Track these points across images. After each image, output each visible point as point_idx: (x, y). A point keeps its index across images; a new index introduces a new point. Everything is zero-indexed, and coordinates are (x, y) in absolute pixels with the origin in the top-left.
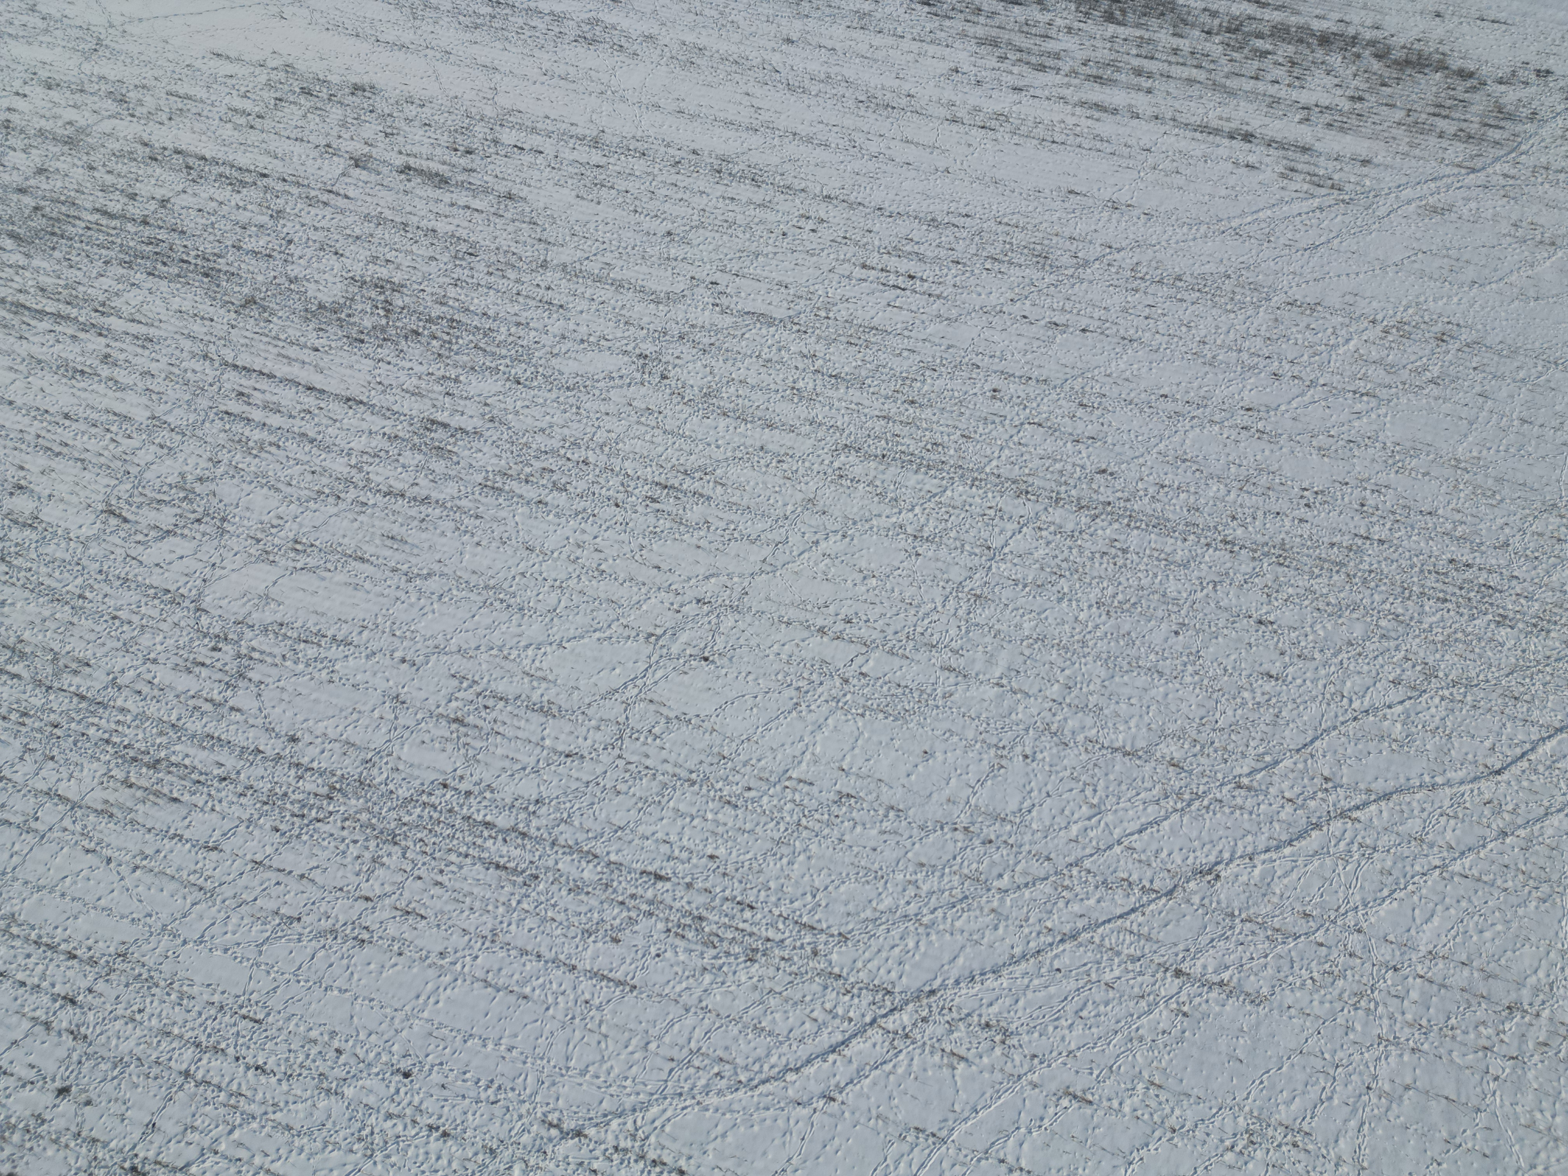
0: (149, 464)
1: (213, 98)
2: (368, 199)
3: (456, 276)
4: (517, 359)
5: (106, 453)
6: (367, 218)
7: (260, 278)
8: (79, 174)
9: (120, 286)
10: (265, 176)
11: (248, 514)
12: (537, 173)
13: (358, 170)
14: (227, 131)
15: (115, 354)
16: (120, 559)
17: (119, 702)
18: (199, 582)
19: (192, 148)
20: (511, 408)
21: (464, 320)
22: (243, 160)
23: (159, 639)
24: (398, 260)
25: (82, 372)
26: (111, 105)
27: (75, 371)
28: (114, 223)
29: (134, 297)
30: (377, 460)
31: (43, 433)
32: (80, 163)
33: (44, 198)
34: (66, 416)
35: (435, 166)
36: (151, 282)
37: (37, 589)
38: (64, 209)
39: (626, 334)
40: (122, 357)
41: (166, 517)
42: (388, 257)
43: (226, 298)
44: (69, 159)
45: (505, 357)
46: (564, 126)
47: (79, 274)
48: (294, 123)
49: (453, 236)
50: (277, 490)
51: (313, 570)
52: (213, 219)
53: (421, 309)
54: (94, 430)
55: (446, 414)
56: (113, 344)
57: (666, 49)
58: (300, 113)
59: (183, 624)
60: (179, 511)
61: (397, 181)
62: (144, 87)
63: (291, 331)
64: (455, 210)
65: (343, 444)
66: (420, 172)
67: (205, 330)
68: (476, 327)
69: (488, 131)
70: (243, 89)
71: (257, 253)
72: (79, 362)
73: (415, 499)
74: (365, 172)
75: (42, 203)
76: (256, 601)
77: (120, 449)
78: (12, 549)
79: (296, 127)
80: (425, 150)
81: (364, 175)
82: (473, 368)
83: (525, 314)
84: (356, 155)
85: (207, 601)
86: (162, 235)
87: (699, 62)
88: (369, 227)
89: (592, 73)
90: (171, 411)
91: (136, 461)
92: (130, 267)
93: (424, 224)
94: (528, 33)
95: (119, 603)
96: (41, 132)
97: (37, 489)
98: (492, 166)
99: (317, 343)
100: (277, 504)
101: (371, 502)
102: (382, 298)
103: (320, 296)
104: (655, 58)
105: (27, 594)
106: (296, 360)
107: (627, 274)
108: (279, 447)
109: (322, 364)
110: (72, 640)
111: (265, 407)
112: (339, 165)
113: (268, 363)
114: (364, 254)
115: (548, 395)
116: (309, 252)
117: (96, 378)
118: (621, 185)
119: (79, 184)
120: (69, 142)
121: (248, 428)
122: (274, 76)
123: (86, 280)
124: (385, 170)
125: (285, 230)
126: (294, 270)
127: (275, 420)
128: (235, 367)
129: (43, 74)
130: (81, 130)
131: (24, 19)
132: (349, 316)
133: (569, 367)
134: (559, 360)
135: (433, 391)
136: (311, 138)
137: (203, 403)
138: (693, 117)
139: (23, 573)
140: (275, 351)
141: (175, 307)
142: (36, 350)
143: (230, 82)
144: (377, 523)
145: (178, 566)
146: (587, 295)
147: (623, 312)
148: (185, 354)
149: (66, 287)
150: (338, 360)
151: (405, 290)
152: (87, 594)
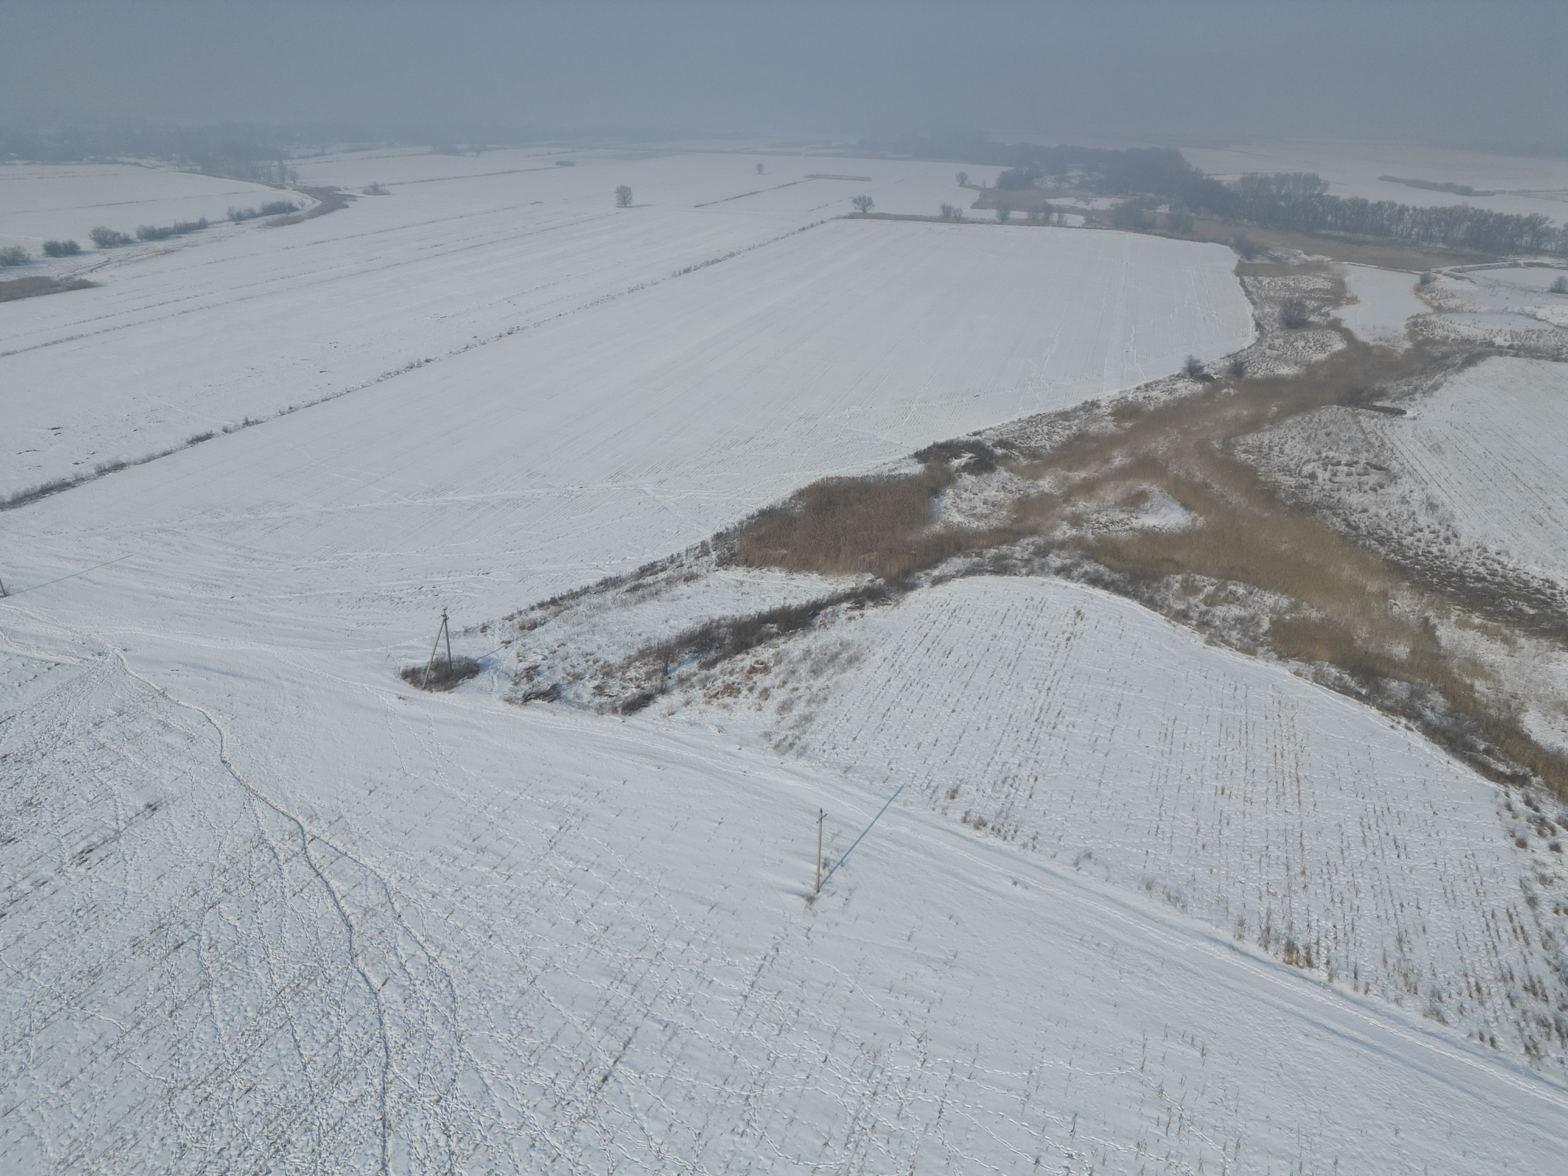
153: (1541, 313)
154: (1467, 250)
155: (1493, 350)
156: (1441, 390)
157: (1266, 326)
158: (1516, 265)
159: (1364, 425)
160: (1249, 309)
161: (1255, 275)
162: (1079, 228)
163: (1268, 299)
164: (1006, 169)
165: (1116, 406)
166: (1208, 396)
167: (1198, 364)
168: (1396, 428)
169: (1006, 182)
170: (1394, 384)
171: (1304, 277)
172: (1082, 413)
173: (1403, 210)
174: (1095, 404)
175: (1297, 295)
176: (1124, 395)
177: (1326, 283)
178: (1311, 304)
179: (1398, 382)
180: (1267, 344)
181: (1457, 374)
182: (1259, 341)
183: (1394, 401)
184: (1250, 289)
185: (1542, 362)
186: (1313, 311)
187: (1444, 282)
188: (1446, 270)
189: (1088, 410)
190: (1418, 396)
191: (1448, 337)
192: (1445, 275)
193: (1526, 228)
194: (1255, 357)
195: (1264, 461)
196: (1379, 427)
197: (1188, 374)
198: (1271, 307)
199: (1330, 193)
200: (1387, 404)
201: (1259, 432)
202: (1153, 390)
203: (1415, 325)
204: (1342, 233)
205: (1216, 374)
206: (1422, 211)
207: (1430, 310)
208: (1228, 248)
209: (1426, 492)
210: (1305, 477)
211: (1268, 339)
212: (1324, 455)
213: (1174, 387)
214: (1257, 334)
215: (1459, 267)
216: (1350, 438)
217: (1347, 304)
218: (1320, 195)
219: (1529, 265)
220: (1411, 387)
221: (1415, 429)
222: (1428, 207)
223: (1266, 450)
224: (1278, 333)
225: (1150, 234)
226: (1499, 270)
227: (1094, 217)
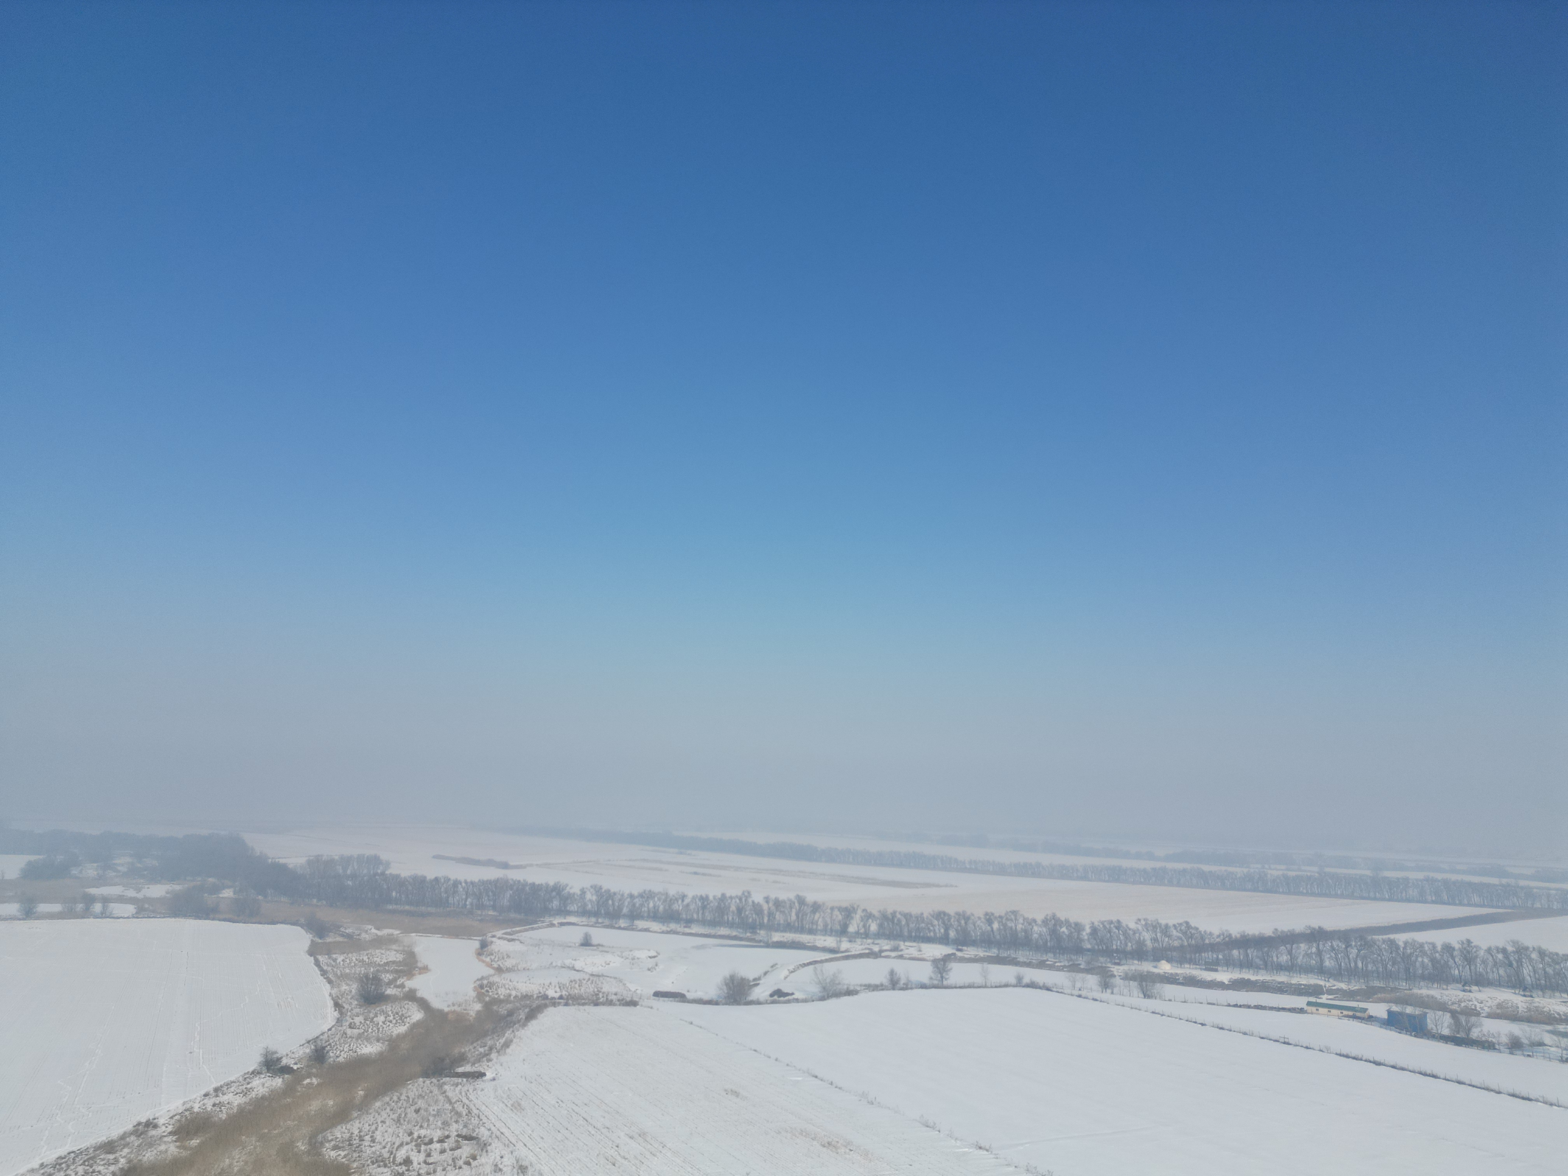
153: (578, 965)
154: (513, 915)
155: (547, 1002)
156: (513, 1047)
157: (344, 1005)
158: (552, 925)
159: (450, 1094)
160: (326, 988)
161: (329, 953)
162: (128, 918)
163: (344, 977)
164: (32, 858)
165: (179, 1121)
166: (289, 1090)
167: (275, 1056)
168: (479, 1092)
169: (31, 873)
170: (471, 1047)
171: (377, 951)
172: (133, 1138)
173: (456, 883)
174: (150, 1124)
175: (372, 970)
176: (188, 1106)
177: (398, 955)
178: (387, 977)
179: (475, 1045)
180: (347, 1024)
181: (523, 1029)
182: (339, 1021)
183: (473, 1064)
184: (325, 968)
185: (586, 1007)
186: (390, 983)
187: (499, 945)
188: (499, 933)
189: (141, 1134)
190: (494, 1055)
191: (510, 995)
192: (499, 938)
193: (554, 894)
194: (336, 1039)
195: (355, 1155)
196: (463, 1094)
197: (264, 1068)
198: (348, 985)
199: (393, 871)
200: (467, 1068)
201: (348, 1122)
202: (223, 1094)
203: (481, 987)
204: (407, 907)
205: (296, 1064)
206: (472, 883)
207: (492, 972)
208: (299, 928)
209: (515, 1154)
210: (400, 1164)
211: (348, 1018)
212: (415, 1135)
213: (249, 1086)
214: (336, 1014)
215: (509, 930)
216: (438, 1111)
217: (420, 974)
218: (383, 874)
219: (562, 924)
220: (486, 1048)
221: (496, 1090)
222: (477, 881)
223: (356, 1142)
224: (358, 1010)
225: (213, 919)
226: (540, 930)
227: (146, 906)
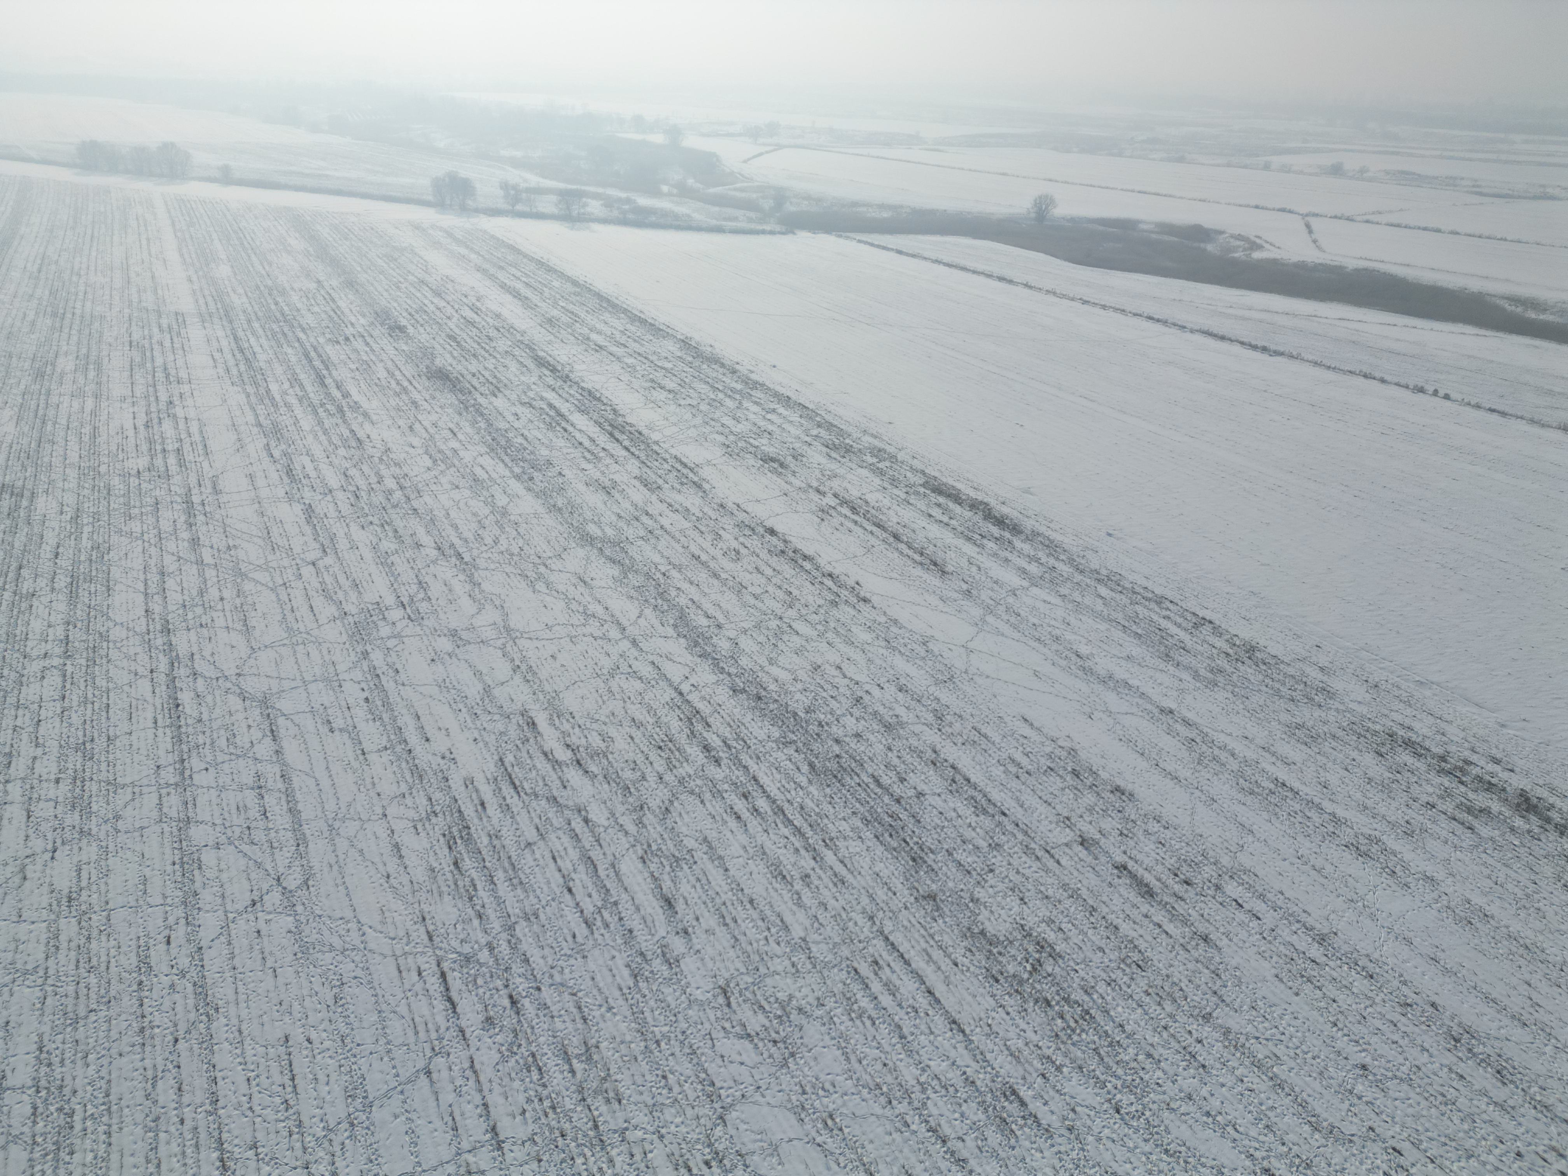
0: (776, 973)
1: (1003, 745)
2: (1076, 873)
3: (1113, 976)
4: (1129, 1088)
5: (755, 945)
6: (1065, 886)
7: (951, 884)
8: (879, 748)
9: (851, 834)
10: (1004, 814)
11: (812, 1064)
12: (1246, 935)
13: (1080, 848)
14: (998, 771)
15: (814, 877)
16: (703, 1032)
17: (614, 1153)
18: (738, 1094)
19: (965, 770)
20: (1096, 1130)
21: (1098, 1018)
22: (996, 795)
23: (678, 1120)
24: (1069, 934)
25: (784, 877)
26: (930, 718)
27: (781, 873)
28: (879, 791)
29: (855, 846)
30: (943, 1092)
31: (728, 904)
32: (884, 742)
33: (847, 752)
34: (751, 901)
35: (1148, 878)
36: (872, 843)
37: (637, 1015)
38: (853, 765)
39: (1262, 1138)
40: (816, 882)
41: (756, 1022)
42: (1063, 926)
43: (916, 884)
44: (880, 737)
45: (1118, 1078)
46: (1295, 908)
47: (832, 810)
48: (1051, 790)
49: (1131, 941)
50: (848, 1059)
51: (827, 1153)
52: (946, 824)
53: (1065, 985)
54: (760, 923)
55: (1030, 1093)
56: (818, 870)
57: (1444, 897)
58: (1061, 785)
59: (702, 1121)
60: (768, 1024)
61: (1108, 871)
62: (960, 716)
63: (946, 937)
64: (1146, 922)
65: (925, 1058)
66: (1133, 876)
67: (885, 898)
68: (1106, 1032)
69: (1215, 875)
70: (1028, 749)
71: (960, 864)
72: (788, 867)
73: (953, 1153)
74: (1085, 852)
75: (844, 755)
76: (765, 1145)
77: (766, 948)
78: (646, 973)
79: (1052, 793)
80: (1147, 861)
81: (1083, 853)
82: (1080, 1068)
83: (1161, 1050)
84: (1086, 836)
85: (732, 1116)
86: (904, 815)
87: (1478, 925)
88: (1061, 894)
89: (1350, 879)
90: (818, 943)
91: (769, 964)
92: (867, 825)
93: (1111, 917)
94: (1299, 819)
95: (677, 1068)
96: (875, 713)
97: (695, 940)
98: (1203, 905)
99: (960, 959)
100: (839, 1071)
101: (914, 1127)
102: (1037, 956)
103: (987, 923)
104: (1428, 898)
105: (629, 1013)
106: (935, 963)
107: (1292, 1078)
108: (874, 1024)
109: (952, 978)
110: (626, 1072)
111: (886, 985)
112: (1068, 835)
113: (912, 952)
114: (1043, 912)
115: (1142, 1144)
116: (1001, 887)
117: (789, 887)
118: (1331, 991)
119: (874, 754)
120: (888, 727)
121: (862, 993)
122: (1058, 752)
123: (832, 817)
124: (1103, 859)
125: (993, 860)
126: (980, 893)
127: (886, 1000)
128: (887, 939)
129: (903, 681)
130: (901, 724)
131: (915, 646)
132: (1000, 953)
133: (1180, 1131)
134: (1172, 1116)
135: (1031, 1064)
136: (1058, 807)
137: (845, 951)
138: (1446, 971)
139: (638, 996)
140: (924, 945)
141: (877, 869)
142: (768, 845)
143: (1022, 740)
144: (906, 1150)
145: (735, 1069)
146: (1238, 1073)
147: (1268, 1113)
148: (859, 907)
149: (817, 814)
150: (967, 984)
151: (1060, 961)
152: (663, 1044)
